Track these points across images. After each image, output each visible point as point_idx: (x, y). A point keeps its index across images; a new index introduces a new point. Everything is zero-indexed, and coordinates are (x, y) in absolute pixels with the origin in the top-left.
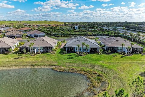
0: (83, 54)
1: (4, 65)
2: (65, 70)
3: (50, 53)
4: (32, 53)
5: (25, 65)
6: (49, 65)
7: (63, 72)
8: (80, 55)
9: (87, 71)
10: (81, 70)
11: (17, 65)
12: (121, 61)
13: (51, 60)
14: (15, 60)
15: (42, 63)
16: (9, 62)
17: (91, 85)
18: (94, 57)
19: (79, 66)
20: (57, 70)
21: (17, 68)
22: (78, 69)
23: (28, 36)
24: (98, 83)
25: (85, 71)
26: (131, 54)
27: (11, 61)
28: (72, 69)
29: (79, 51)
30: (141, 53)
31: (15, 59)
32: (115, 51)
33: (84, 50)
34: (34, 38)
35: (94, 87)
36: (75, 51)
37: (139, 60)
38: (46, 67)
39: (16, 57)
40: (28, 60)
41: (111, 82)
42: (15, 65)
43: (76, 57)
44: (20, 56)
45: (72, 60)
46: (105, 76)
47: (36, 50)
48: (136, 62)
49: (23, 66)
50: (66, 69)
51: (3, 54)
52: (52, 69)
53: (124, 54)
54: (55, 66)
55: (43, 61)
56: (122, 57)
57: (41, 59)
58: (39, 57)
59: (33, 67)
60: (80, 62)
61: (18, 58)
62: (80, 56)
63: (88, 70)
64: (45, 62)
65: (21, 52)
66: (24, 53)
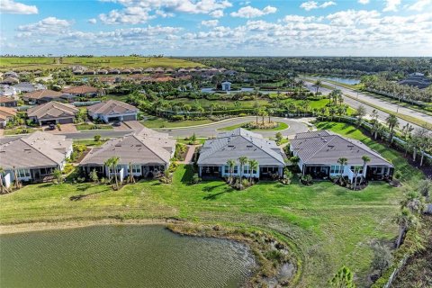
0: (241, 185)
1: (50, 218)
2: (199, 231)
3: (158, 182)
4: (114, 181)
5: (99, 218)
6: (160, 218)
7: (192, 236)
8: (235, 188)
9: (252, 235)
10: (236, 232)
11: (81, 218)
12: (335, 207)
13: (162, 203)
14: (74, 203)
15: (142, 212)
16: (59, 208)
17: (257, 271)
18: (269, 194)
19: (231, 219)
20: (179, 231)
21: (82, 224)
22: (229, 229)
23: (91, 119)
24: (275, 266)
25: (247, 233)
26: (362, 184)
27: (64, 205)
28: (214, 229)
29: (233, 174)
30: (388, 182)
31: (72, 198)
32: (324, 175)
33: (245, 172)
34: (110, 124)
35: (264, 276)
36: (223, 174)
37: (379, 202)
38: (150, 222)
39: (75, 195)
40: (106, 203)
41: (303, 263)
42: (75, 219)
43: (226, 195)
44: (83, 190)
45: (216, 203)
46: (291, 247)
47: (122, 172)
48: (371, 210)
49: (94, 219)
50: (201, 227)
51: (38, 183)
52: (167, 228)
53: (344, 185)
54: (174, 221)
55: (142, 206)
56: (339, 193)
57: (137, 201)
58: (132, 194)
59: (119, 223)
60: (235, 208)
61: (79, 198)
62: (235, 192)
63: (252, 230)
64: (149, 209)
65: (83, 179)
66: (92, 181)
